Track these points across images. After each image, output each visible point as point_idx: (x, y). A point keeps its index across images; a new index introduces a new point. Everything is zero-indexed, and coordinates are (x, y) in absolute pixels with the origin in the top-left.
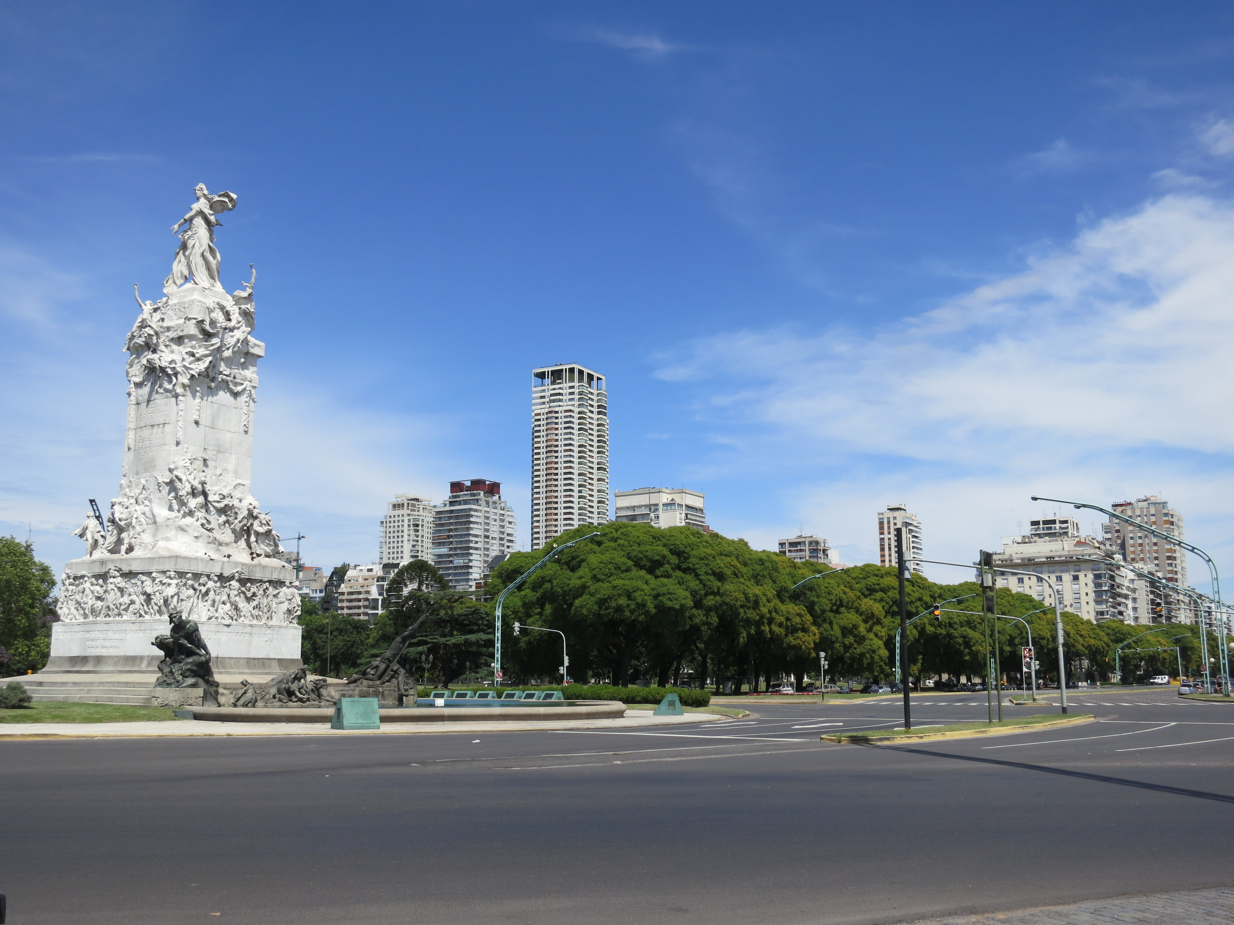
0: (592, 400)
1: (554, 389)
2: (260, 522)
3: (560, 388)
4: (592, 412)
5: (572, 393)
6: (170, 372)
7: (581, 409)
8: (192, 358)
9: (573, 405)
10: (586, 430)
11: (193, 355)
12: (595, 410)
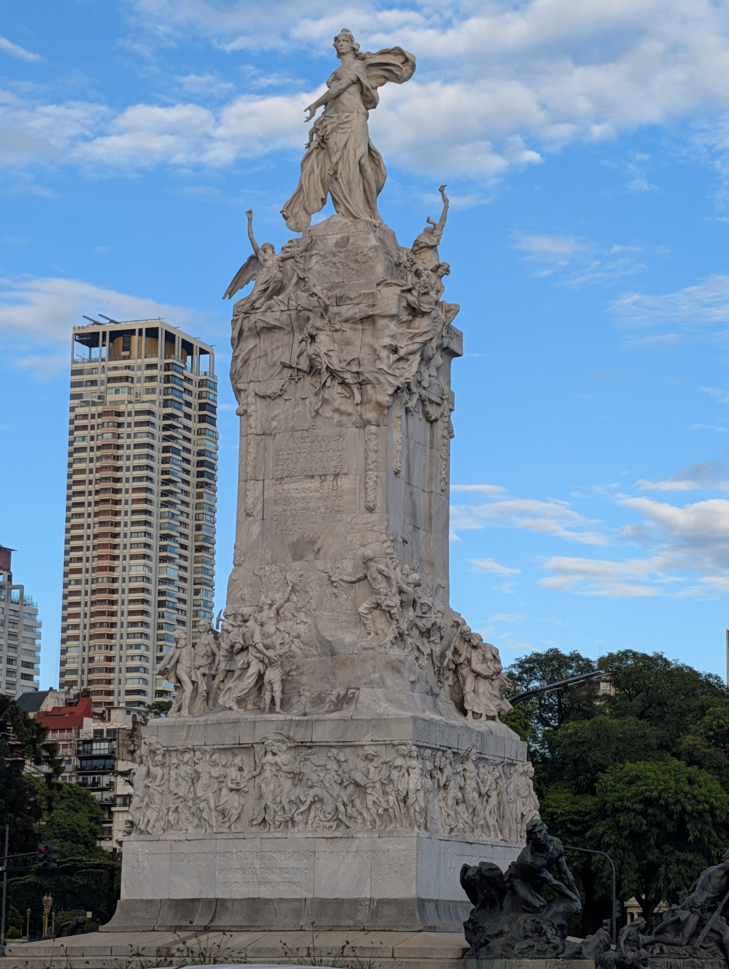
0: (190, 392)
1: (115, 368)
2: (484, 655)
3: (128, 367)
4: (188, 416)
5: (152, 379)
6: (349, 378)
7: (169, 410)
8: (394, 357)
9: (153, 402)
10: (177, 452)
11: (395, 350)
12: (194, 412)
